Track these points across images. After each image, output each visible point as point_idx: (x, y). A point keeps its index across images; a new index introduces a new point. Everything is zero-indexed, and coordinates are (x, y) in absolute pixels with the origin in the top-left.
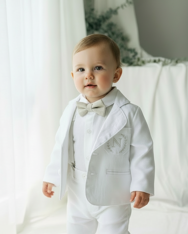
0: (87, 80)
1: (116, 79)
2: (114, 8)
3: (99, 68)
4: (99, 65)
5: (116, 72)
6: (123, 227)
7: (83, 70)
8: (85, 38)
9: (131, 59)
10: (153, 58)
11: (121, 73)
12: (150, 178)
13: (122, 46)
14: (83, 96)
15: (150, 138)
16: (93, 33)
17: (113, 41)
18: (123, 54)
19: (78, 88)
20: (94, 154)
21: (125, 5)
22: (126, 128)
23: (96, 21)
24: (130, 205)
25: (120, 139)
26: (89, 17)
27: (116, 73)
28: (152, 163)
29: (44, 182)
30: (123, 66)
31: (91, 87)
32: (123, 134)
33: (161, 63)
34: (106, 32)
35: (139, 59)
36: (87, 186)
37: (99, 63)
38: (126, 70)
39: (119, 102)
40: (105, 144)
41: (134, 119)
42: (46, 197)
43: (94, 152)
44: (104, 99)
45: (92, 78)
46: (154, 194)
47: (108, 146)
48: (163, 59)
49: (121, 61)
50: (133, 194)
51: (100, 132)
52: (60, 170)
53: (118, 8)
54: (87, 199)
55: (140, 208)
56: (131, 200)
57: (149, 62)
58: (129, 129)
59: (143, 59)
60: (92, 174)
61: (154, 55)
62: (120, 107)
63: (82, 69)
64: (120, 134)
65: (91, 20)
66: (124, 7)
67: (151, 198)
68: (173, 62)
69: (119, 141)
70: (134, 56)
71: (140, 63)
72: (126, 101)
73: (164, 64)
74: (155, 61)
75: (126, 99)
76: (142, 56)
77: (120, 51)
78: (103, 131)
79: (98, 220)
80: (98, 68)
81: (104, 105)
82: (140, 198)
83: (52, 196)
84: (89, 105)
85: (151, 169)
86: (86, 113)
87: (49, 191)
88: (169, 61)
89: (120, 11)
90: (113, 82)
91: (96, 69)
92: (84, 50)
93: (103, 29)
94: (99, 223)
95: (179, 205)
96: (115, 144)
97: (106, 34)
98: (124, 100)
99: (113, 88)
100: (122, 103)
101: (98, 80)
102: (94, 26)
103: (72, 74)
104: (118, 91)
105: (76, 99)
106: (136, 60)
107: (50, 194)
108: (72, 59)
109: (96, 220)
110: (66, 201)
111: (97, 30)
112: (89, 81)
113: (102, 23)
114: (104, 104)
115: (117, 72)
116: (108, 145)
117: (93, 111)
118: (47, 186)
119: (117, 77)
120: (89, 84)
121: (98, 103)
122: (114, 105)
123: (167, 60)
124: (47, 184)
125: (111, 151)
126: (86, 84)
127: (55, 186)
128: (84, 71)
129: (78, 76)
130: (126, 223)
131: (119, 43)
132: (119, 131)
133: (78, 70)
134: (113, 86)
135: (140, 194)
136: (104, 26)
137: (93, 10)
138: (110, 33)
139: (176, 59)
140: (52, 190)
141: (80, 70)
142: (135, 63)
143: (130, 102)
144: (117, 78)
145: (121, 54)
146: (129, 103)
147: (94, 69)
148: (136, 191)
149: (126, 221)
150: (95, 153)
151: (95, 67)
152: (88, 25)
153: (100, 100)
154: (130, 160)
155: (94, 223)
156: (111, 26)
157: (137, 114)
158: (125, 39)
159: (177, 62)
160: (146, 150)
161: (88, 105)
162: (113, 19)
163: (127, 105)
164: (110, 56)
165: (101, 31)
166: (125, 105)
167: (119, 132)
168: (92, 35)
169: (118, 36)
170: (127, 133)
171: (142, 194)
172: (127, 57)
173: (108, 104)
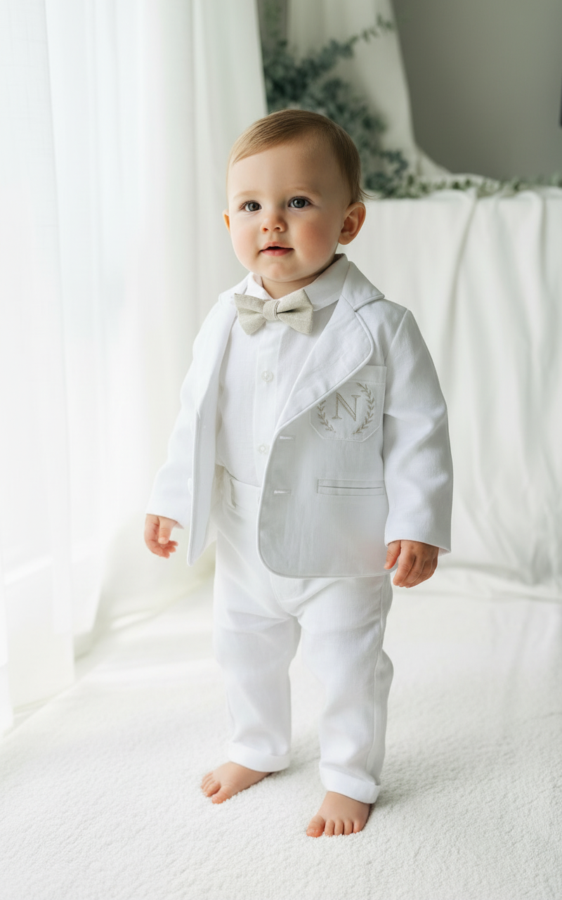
0: (268, 234)
1: (347, 234)
2: (342, 40)
3: (302, 202)
4: (301, 193)
5: (347, 214)
6: (369, 638)
7: (256, 206)
8: (260, 122)
9: (390, 180)
10: (450, 178)
11: (361, 216)
12: (441, 502)
13: (365, 145)
14: (255, 280)
15: (438, 397)
16: (285, 106)
17: (343, 130)
18: (368, 166)
19: (242, 257)
20: (281, 438)
21: (373, 33)
22: (371, 367)
23: (292, 74)
24: (387, 577)
25: (355, 397)
26: (275, 63)
27: (348, 217)
28: (446, 463)
29: (149, 515)
30: (368, 197)
31: (277, 252)
32: (364, 384)
33: (472, 192)
34: (320, 104)
35: (411, 181)
36: (262, 525)
37: (302, 189)
38: (376, 209)
39: (353, 296)
40: (312, 410)
41: (393, 344)
42: (156, 557)
43: (282, 432)
44: (312, 288)
45: (282, 230)
46: (449, 547)
47: (321, 417)
48: (478, 180)
49: (362, 185)
50: (393, 548)
51: (299, 376)
52: (190, 482)
53: (354, 39)
54: (264, 562)
55: (411, 585)
56: (387, 565)
57: (440, 187)
58: (381, 368)
59: (424, 179)
60: (276, 492)
61: (454, 170)
62: (354, 308)
63: (252, 205)
64: (356, 383)
65: (280, 73)
66: (371, 37)
67: (441, 558)
68: (508, 188)
69: (351, 403)
70: (398, 172)
71: (413, 190)
72: (371, 292)
73: (482, 193)
74: (456, 186)
75: (373, 288)
76: (420, 171)
77: (361, 156)
78: (308, 375)
79: (301, 622)
80: (298, 203)
81: (310, 306)
82: (412, 559)
83: (171, 554)
84: (270, 305)
85: (442, 478)
86: (262, 325)
87: (161, 540)
88: (496, 185)
89: (360, 48)
90: (339, 241)
91: (292, 205)
92: (260, 151)
93: (312, 97)
94: (302, 630)
95: (523, 580)
96: (341, 411)
97: (321, 112)
98: (366, 291)
99: (337, 258)
100: (360, 299)
101: (296, 234)
102: (289, 89)
103: (227, 218)
104: (351, 265)
105: (238, 289)
106: (405, 183)
107: (167, 548)
108: (227, 178)
109: (295, 619)
110: (211, 569)
111: (295, 98)
112: (271, 237)
113: (309, 81)
114: (309, 301)
115: (352, 214)
116: (321, 413)
117: (279, 320)
118: (158, 525)
119: (351, 229)
120: (271, 245)
121: (293, 298)
122: (338, 303)
123: (489, 182)
124: (158, 520)
125: (330, 429)
126: (263, 245)
127: (180, 527)
128: (258, 209)
129: (242, 223)
130: (376, 628)
131: (356, 134)
132: (351, 374)
133: (242, 208)
134: (337, 252)
135: (412, 548)
136: (316, 88)
137: (283, 44)
138: (332, 108)
139: (515, 180)
140: (171, 539)
141: (249, 207)
142: (402, 191)
143: (384, 296)
144: (349, 230)
145: (362, 165)
146: (381, 298)
147: (287, 206)
148: (400, 541)
149: (376, 622)
150: (285, 436)
151: (288, 198)
152: (270, 86)
153: (301, 290)
154: (383, 455)
155: (289, 629)
156: (334, 87)
157: (403, 330)
158: (373, 124)
159: (517, 188)
160: (426, 428)
161: (267, 303)
162: (341, 69)
163: (374, 305)
164: (332, 171)
165: (308, 100)
166: (370, 303)
167: (352, 379)
168: (282, 111)
169: (353, 116)
170: (373, 381)
171: (416, 550)
172: (380, 175)
173: (323, 303)
